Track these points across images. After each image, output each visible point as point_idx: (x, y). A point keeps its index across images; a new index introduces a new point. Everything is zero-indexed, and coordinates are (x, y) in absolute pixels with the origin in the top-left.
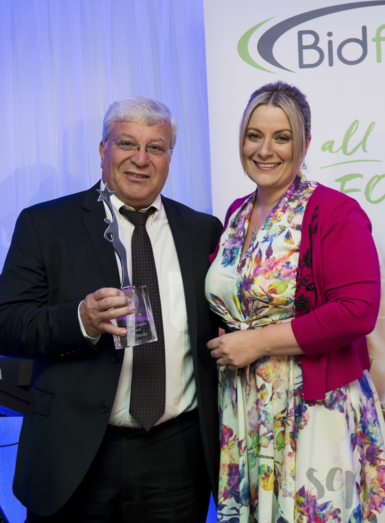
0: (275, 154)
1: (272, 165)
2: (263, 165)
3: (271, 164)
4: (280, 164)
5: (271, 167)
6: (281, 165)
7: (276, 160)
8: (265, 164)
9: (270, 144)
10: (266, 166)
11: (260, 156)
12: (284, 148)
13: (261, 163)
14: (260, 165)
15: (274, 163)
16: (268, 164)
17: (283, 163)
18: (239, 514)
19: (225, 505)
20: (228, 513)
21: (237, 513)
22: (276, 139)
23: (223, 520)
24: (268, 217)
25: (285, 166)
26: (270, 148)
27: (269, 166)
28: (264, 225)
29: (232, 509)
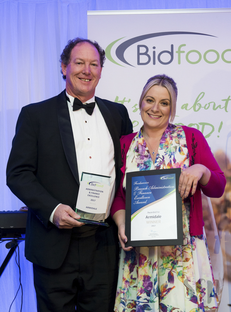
0: (160, 111)
1: (158, 117)
2: (153, 116)
3: (157, 116)
4: (161, 116)
5: (157, 118)
6: (161, 117)
7: (160, 114)
8: (154, 115)
9: (158, 105)
10: (155, 116)
11: (152, 111)
12: (164, 109)
13: (152, 115)
14: (151, 116)
15: (158, 116)
16: (156, 116)
17: (163, 116)
18: (148, 302)
19: (141, 297)
20: (142, 301)
21: (147, 302)
22: (161, 103)
23: (140, 304)
24: (161, 143)
25: (163, 118)
26: (158, 108)
27: (156, 117)
28: (161, 147)
29: (145, 299)
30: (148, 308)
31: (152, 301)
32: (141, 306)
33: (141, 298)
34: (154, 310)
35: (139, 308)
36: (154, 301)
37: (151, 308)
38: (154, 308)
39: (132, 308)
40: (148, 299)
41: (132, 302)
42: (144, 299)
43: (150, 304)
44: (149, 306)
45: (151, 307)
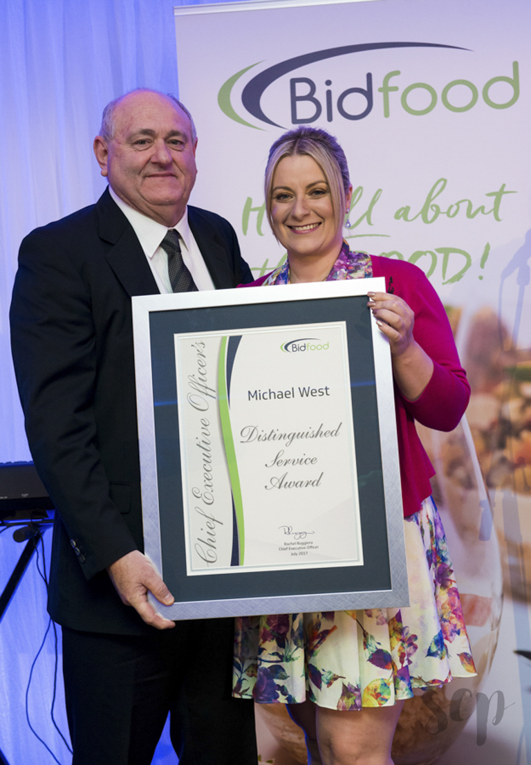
0: (312, 212)
1: (312, 227)
2: (300, 228)
3: (310, 225)
4: (320, 223)
5: (310, 229)
6: (321, 225)
8: (302, 226)
10: (304, 228)
12: (322, 204)
13: (298, 226)
14: (296, 229)
15: (313, 224)
16: (306, 225)
17: (324, 221)
18: (282, 661)
19: (264, 649)
20: (268, 659)
21: (279, 659)
22: (310, 194)
23: (262, 666)
26: (305, 206)
29: (273, 654)
30: (282, 675)
31: (288, 657)
32: (265, 670)
33: (265, 651)
34: (292, 677)
35: (262, 674)
36: (292, 657)
37: (288, 675)
38: (292, 673)
40: (281, 654)
42: (271, 653)
43: (284, 665)
44: (284, 670)
45: (288, 672)
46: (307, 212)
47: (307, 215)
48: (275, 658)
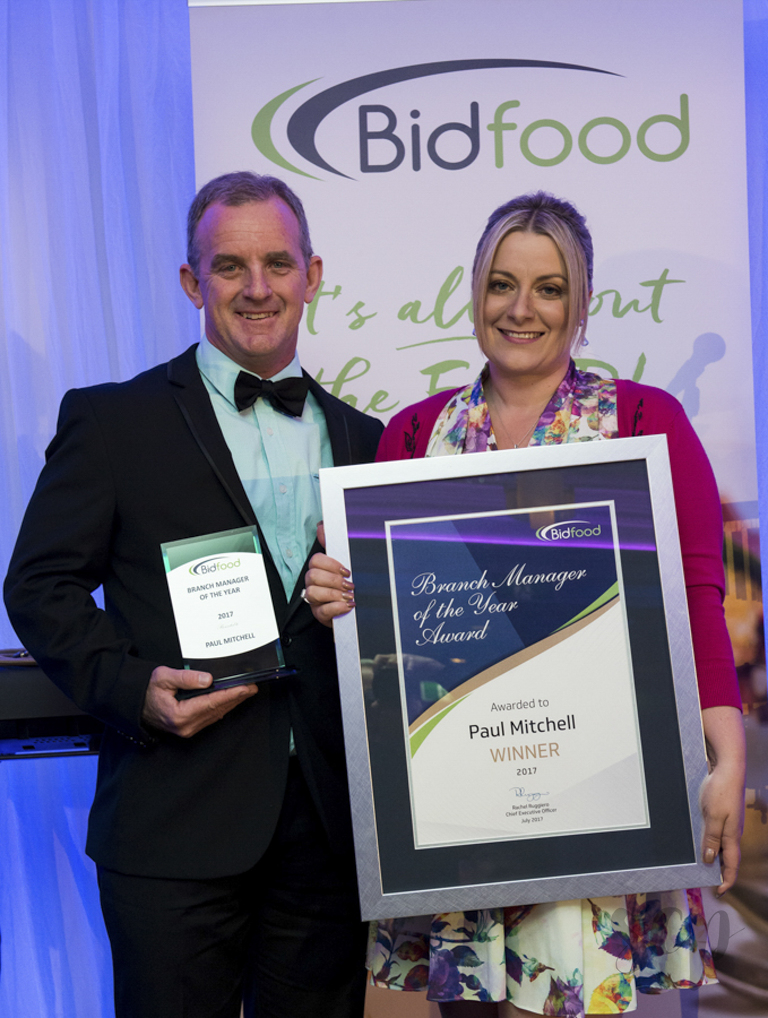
0: (537, 317)
1: (532, 336)
2: (516, 335)
3: (530, 333)
4: (542, 334)
5: (529, 339)
6: (544, 337)
7: (537, 327)
8: (519, 333)
9: (529, 298)
10: (522, 336)
11: (512, 319)
12: (551, 308)
13: (513, 332)
14: (511, 334)
15: (534, 333)
16: (525, 333)
17: (550, 333)
18: (471, 940)
19: (447, 924)
20: (451, 938)
21: (467, 938)
22: (539, 290)
23: (443, 948)
24: (540, 425)
25: (550, 338)
26: (529, 306)
27: (527, 336)
28: (537, 439)
29: (459, 930)
30: (470, 960)
31: (482, 935)
32: (447, 953)
33: (448, 926)
34: (488, 964)
35: (442, 958)
36: (489, 935)
37: (481, 960)
38: (488, 959)
39: (416, 960)
40: (470, 930)
41: (414, 940)
42: (456, 928)
43: (475, 945)
44: (473, 953)
45: (481, 957)
46: (530, 315)
47: (528, 320)
48: (461, 936)
